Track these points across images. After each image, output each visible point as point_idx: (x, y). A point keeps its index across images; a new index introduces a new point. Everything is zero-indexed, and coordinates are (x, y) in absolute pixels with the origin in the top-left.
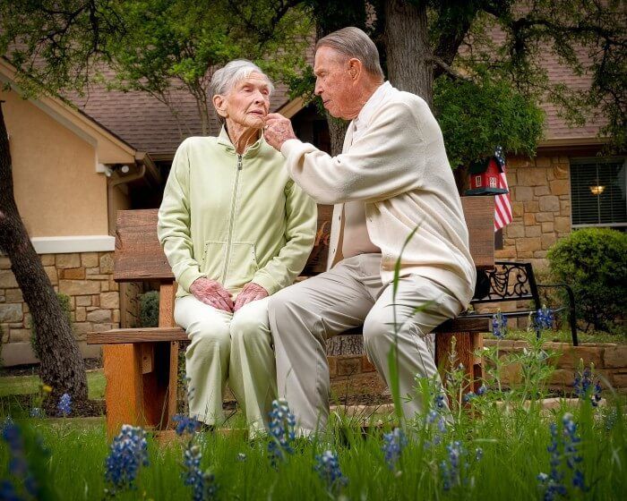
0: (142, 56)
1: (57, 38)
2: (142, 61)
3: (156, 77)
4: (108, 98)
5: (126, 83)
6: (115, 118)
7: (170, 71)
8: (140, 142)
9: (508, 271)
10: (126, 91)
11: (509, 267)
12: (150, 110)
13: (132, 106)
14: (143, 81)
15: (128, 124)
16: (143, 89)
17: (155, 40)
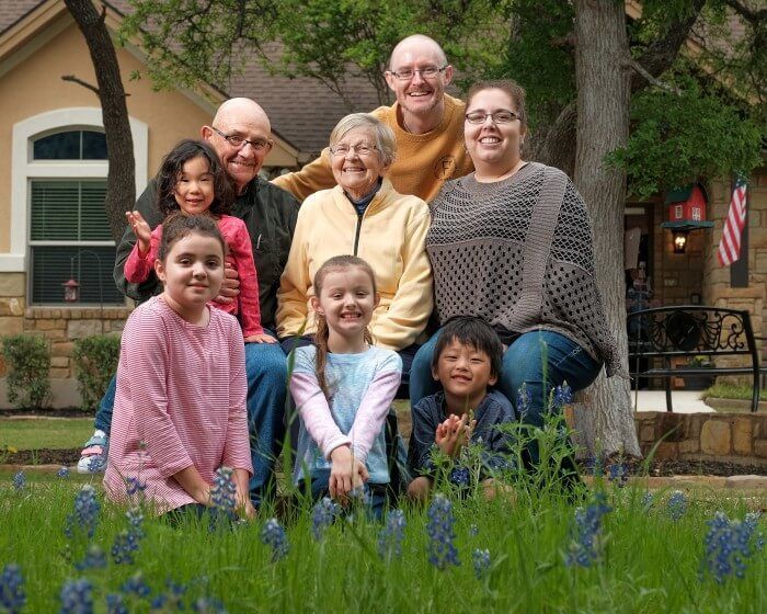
0: (313, 35)
1: (196, 19)
2: (314, 41)
3: (329, 62)
4: (273, 84)
5: (292, 69)
6: (280, 108)
7: (344, 55)
8: (308, 139)
9: (721, 320)
10: (292, 77)
11: (722, 314)
12: (323, 100)
13: (301, 95)
14: (314, 66)
15: (294, 117)
16: (313, 75)
17: (328, 16)
